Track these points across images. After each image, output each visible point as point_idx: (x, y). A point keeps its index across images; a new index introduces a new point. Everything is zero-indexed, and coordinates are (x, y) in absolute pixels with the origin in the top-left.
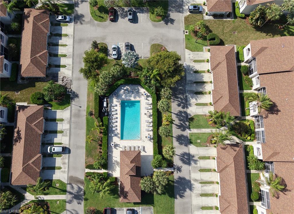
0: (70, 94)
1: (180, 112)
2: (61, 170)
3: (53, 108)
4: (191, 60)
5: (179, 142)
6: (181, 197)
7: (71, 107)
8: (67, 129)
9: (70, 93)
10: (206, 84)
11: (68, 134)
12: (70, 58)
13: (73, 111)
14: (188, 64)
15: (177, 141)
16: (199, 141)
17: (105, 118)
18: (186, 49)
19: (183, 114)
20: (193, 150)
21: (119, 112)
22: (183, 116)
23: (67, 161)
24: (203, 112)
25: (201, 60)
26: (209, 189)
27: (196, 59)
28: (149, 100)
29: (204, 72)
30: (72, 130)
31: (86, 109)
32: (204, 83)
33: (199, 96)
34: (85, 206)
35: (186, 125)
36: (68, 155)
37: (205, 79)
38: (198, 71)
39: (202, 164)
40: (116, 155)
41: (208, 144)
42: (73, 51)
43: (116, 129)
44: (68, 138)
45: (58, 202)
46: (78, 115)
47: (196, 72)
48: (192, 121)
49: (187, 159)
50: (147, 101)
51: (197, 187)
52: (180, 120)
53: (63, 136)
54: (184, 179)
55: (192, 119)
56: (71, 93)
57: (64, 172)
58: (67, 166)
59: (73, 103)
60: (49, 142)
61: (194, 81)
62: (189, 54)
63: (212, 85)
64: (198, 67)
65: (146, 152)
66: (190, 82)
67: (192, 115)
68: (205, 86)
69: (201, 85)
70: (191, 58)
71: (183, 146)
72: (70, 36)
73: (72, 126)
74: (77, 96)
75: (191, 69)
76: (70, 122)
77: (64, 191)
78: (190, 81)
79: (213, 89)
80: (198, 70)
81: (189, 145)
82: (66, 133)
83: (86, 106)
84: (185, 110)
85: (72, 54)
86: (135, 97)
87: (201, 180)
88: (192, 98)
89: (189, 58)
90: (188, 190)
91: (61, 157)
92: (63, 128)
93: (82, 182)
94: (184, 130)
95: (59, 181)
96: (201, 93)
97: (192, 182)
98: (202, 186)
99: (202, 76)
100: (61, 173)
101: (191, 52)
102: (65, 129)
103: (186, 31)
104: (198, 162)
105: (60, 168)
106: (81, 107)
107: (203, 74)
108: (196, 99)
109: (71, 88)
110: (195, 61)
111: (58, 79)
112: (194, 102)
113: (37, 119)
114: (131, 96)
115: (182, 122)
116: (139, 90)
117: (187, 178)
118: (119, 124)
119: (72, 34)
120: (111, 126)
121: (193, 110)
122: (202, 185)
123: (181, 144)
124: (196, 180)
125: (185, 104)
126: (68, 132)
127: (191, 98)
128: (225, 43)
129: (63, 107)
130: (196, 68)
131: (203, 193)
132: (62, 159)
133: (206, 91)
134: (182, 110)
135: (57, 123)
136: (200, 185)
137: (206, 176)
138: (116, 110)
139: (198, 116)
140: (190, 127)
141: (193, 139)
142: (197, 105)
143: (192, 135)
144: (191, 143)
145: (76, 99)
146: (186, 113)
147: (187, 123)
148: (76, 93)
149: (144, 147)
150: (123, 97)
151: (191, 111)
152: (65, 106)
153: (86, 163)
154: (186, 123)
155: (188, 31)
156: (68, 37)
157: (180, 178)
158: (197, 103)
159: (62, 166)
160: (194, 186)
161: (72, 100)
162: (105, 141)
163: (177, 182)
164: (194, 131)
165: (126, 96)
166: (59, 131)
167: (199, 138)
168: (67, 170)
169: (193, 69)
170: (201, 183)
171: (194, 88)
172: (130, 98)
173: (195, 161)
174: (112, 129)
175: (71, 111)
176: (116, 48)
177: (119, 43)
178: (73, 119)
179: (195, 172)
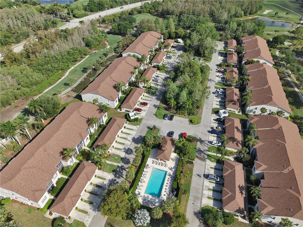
0: (201, 217)
1: (119, 178)
2: (210, 167)
3: (216, 209)
4: (89, 215)
5: (129, 161)
6: (141, 136)
7: (201, 205)
8: (205, 190)
10: (90, 191)
11: (204, 186)
13: (199, 202)
14: (94, 212)
15: (130, 162)
17: (175, 186)
19: (118, 176)
20: (123, 154)
21: (163, 190)
22: (119, 174)
23: (206, 170)
24: (104, 173)
25: (81, 212)
26: (124, 136)
27: (84, 214)
28: (138, 192)
29: (85, 201)
30: (201, 189)
31: (189, 201)
32: (91, 193)
33: (100, 185)
35: (119, 169)
36: (205, 174)
37: (88, 195)
38: (90, 204)
39: (121, 147)
41: (112, 155)
43: (168, 179)
44: (204, 184)
45: (212, 151)
46: (196, 198)
48: (114, 170)
49: (128, 151)
51: (130, 138)
52: (122, 173)
53: (209, 187)
54: (135, 143)
55: (114, 171)
57: (208, 165)
58: (206, 168)
59: (199, 209)
60: (219, 185)
61: (97, 196)
62: (87, 221)
63: (86, 189)
64: (87, 207)
65: (153, 160)
66: (101, 196)
67: (112, 174)
68: (92, 190)
69: (94, 192)
70: (87, 217)
71: (128, 158)
73: (201, 191)
74: (195, 214)
75: (93, 207)
76: (202, 195)
77: (208, 155)
78: (100, 198)
80: (89, 205)
81: (123, 158)
82: (206, 188)
83: (189, 203)
84: (115, 178)
86: (148, 197)
88: (105, 185)
89: (89, 218)
90: (136, 138)
92: (208, 191)
93: (197, 157)
94: (122, 166)
95: (212, 161)
96: (97, 186)
97: (131, 141)
99: (89, 198)
100: (210, 165)
101: (85, 222)
104: (123, 148)
105: (211, 168)
106: (193, 203)
107: (87, 200)
108: (103, 183)
109: (199, 223)
110: (86, 212)
112: (106, 181)
113: (227, 198)
115: (121, 171)
117: (133, 143)
118: (166, 182)
120: (172, 181)
124: (129, 141)
125: (112, 182)
126: (204, 188)
127: (107, 185)
129: (207, 208)
131: (128, 135)
132: (209, 172)
133: (93, 186)
134: (117, 179)
135: (212, 197)
136: (128, 138)
137: (122, 141)
138: (165, 191)
139: (109, 172)
140: (117, 167)
141: (119, 160)
142: (105, 179)
143: (119, 162)
145: (196, 211)
146: (115, 176)
148: (195, 216)
149: (153, 163)
151: (111, 176)
153: (193, 166)
157: (138, 144)
158: (104, 180)
159: (210, 169)
160: (132, 139)
161: (200, 212)
162: (178, 172)
163: (140, 143)
164: (116, 164)
166: (211, 190)
167: (116, 159)
168: (207, 166)
170: (127, 139)
171: (99, 191)
172: (152, 198)
173: (125, 149)
174: (172, 179)
175: (201, 202)
178: (200, 196)
179: (128, 144)
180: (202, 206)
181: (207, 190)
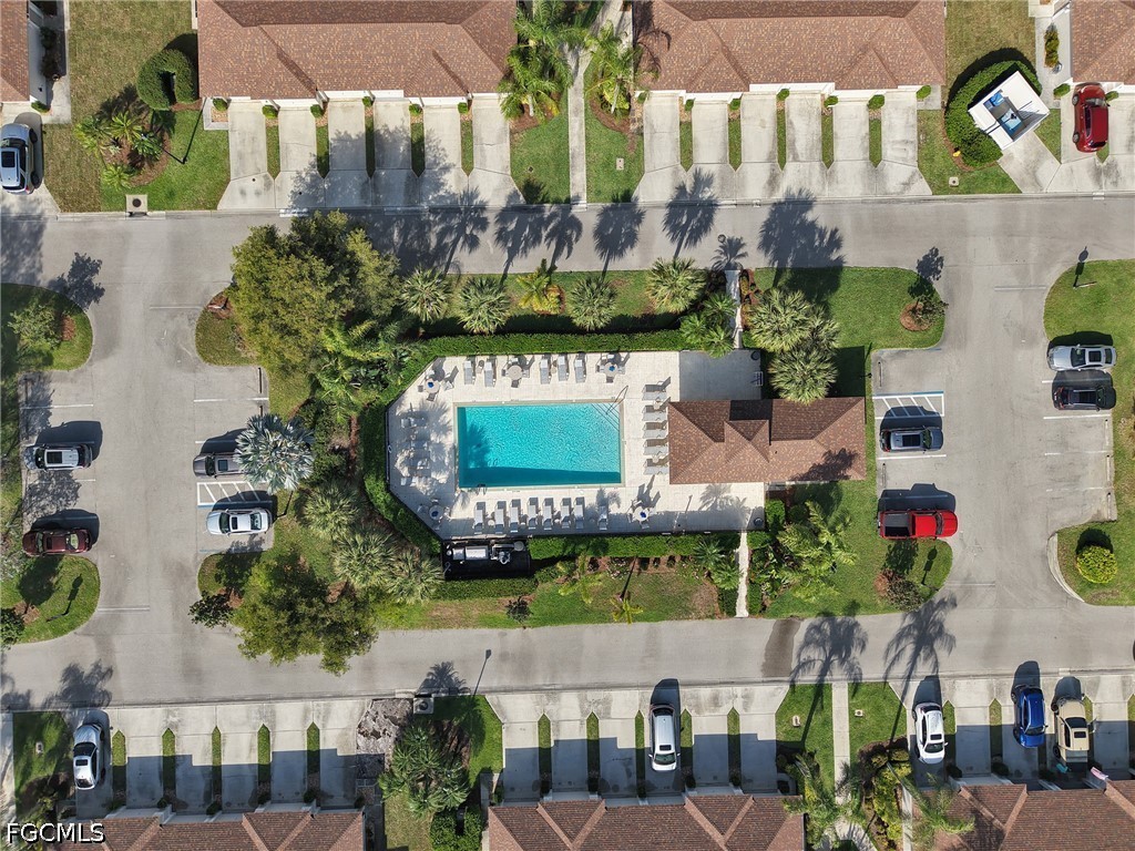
0: (436, 699)
1: (502, 236)
2: (739, 710)
3: (495, 766)
4: (268, 185)
5: (624, 246)
6: (835, 242)
7: (492, 691)
8: (582, 701)
9: (432, 699)
10: (378, 127)
11: (601, 694)
12: (273, 713)
13: (507, 682)
14: (288, 201)
15: (621, 253)
16: (620, 164)
17: (538, 551)
18: (219, 207)
19: (512, 226)
20: (655, 191)
21: (506, 494)
22: (520, 228)
23: (705, 692)
24: (500, 140)
25: (268, 144)
26: (804, 132)
27: (263, 163)
28: (455, 371)
29: (322, 132)
30: (584, 681)
31: (495, 632)
32: (371, 135)
33: (429, 157)
34: (872, 608)
35: (553, 216)
36: (682, 690)
37: (357, 129)
38: (319, 159)
39: (709, 155)
40: (681, 500)
41: (633, 127)
42: (242, 700)
43: (580, 501)
44: (615, 693)
45: (860, 712)
46: (523, 663)
47: (323, 164)
48: (538, 189)
49: (690, 213)
50: (460, 378)
51: (798, 177)
52: (537, 239)
53: (607, 715)
54: (768, 226)
55: (531, 190)
56: (429, 696)
57: (747, 698)
58: (724, 690)
59: (471, 684)
60: (633, 768)
61: (366, 176)
62: (243, 193)
63: (381, 100)
64: (300, 157)
65: (668, 382)
66: (371, 195)
67: (513, 187)
68: (387, 131)
69: (382, 149)
70: (260, 183)
71: (642, 230)
72: (171, 719)
73: (568, 682)
74: (442, 672)
75: (310, 186)
76: (552, 691)
77: (820, 692)
78: (363, 194)
79: (400, 93)
80: (313, 159)
81: (635, 205)
82: (598, 702)
83: (486, 631)
84: (491, 217)
85: (255, 706)
86: (445, 429)
87: (770, 160)
88: (438, 186)
89: (258, 193)
90: (810, 216)
91: (692, 713)
92: (578, 715)
93: (786, 629)
94: (576, 225)
95: (782, 714)
96: (418, 148)
97: (779, 196)
98: (795, 159)
99: (344, 139)
100: (753, 709)
101: (234, 186)
102: (581, 707)
103: (130, 207)
104: (705, 172)
105: (734, 717)
106: (489, 653)
107: (332, 135)
108: (446, 169)
109: (406, 696)
110: (274, 168)
111: (367, 755)
112: (459, 179)
113: (545, 828)
114: (440, 447)
115: (544, 234)
116: (410, 414)
117: (763, 215)
118: (558, 493)
119: (159, 710)
120: (566, 526)
121: (493, 186)
122: (789, 158)
123: (632, 239)
124: (773, 182)
125: (466, 215)
126: (591, 695)
127: (442, 193)
128: (185, 32)
129: (489, 724)
130: (307, 166)
131: (818, 155)
132: (698, 712)
133: (408, 125)
134: (492, 229)
135: (557, 742)
136: (790, 166)
137: (757, 140)
138: (501, 505)
139: (516, 166)
140: (564, 198)
141: (611, 187)
142: (468, 167)
143: (594, 193)
144: (627, 197)
145: (457, 673)
146: (504, 215)
147: (549, 209)
148: (430, 674)
149: (650, 388)
150: (442, 478)
151: (497, 190)
152: (486, 716)
153: (712, 617)
154: (547, 214)
155: (130, 198)
156: (177, 727)
157: (765, 244)
158: (460, 165)
159: (725, 710)
160: (795, 191)
161: (459, 692)
162: (629, 548)
163: (779, 255)
164: (578, 181)
165: (440, 467)
166: (589, 731)
167: (608, 165)
168: (739, 690)
169: (308, 179)
170: (782, 163)
171: (394, 174)
172: (447, 449)
173: (701, 182)
174: (579, 520)
175: (507, 691)
176: (224, 519)
177: (199, 504)
178: (540, 682)
179: (742, 186)
180: (488, 697)
181: (583, 713)
